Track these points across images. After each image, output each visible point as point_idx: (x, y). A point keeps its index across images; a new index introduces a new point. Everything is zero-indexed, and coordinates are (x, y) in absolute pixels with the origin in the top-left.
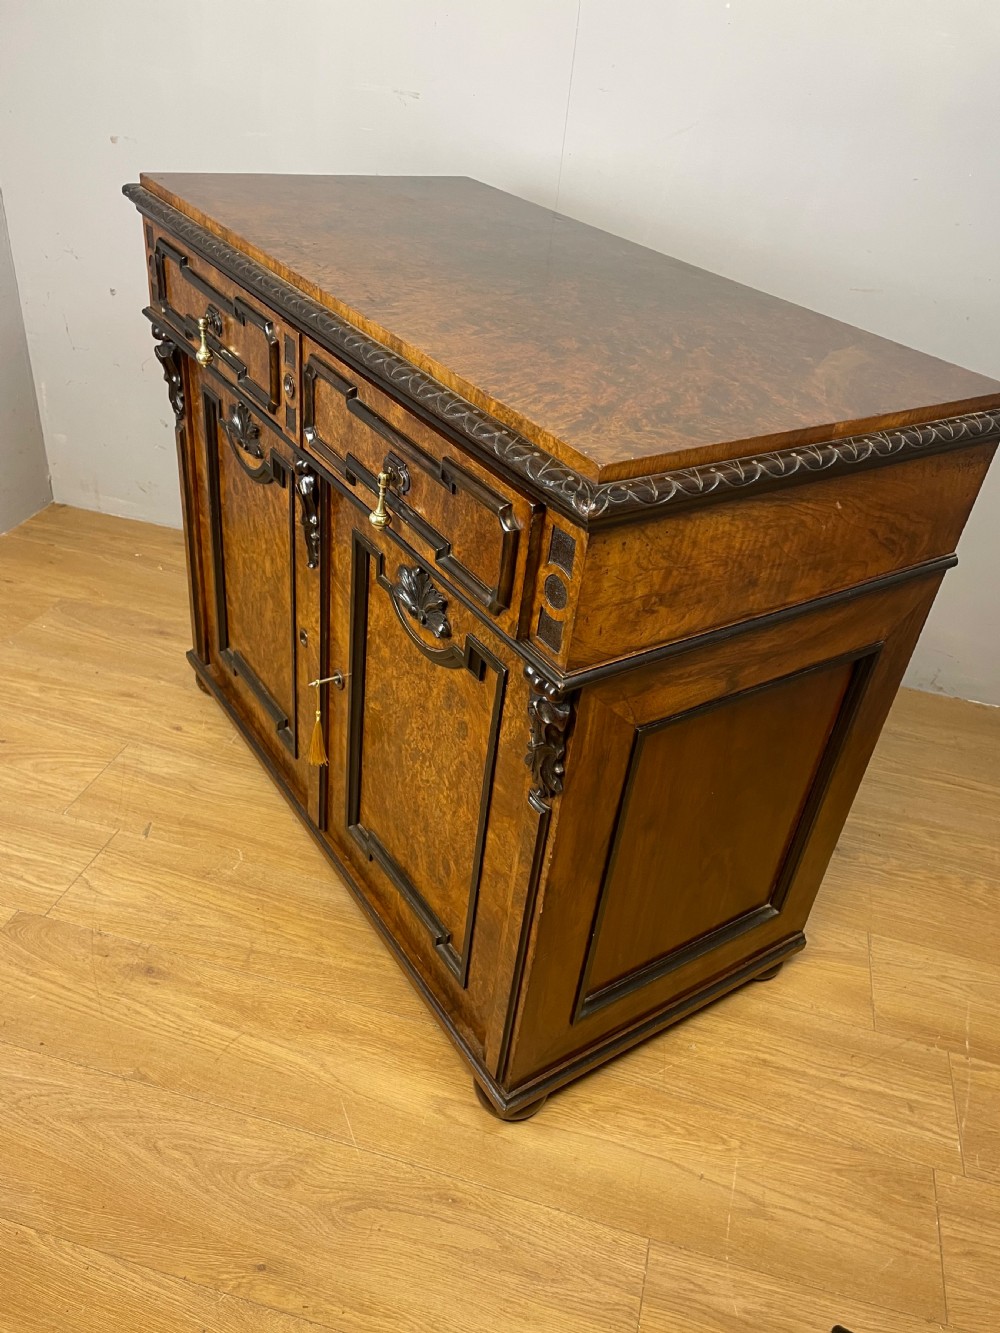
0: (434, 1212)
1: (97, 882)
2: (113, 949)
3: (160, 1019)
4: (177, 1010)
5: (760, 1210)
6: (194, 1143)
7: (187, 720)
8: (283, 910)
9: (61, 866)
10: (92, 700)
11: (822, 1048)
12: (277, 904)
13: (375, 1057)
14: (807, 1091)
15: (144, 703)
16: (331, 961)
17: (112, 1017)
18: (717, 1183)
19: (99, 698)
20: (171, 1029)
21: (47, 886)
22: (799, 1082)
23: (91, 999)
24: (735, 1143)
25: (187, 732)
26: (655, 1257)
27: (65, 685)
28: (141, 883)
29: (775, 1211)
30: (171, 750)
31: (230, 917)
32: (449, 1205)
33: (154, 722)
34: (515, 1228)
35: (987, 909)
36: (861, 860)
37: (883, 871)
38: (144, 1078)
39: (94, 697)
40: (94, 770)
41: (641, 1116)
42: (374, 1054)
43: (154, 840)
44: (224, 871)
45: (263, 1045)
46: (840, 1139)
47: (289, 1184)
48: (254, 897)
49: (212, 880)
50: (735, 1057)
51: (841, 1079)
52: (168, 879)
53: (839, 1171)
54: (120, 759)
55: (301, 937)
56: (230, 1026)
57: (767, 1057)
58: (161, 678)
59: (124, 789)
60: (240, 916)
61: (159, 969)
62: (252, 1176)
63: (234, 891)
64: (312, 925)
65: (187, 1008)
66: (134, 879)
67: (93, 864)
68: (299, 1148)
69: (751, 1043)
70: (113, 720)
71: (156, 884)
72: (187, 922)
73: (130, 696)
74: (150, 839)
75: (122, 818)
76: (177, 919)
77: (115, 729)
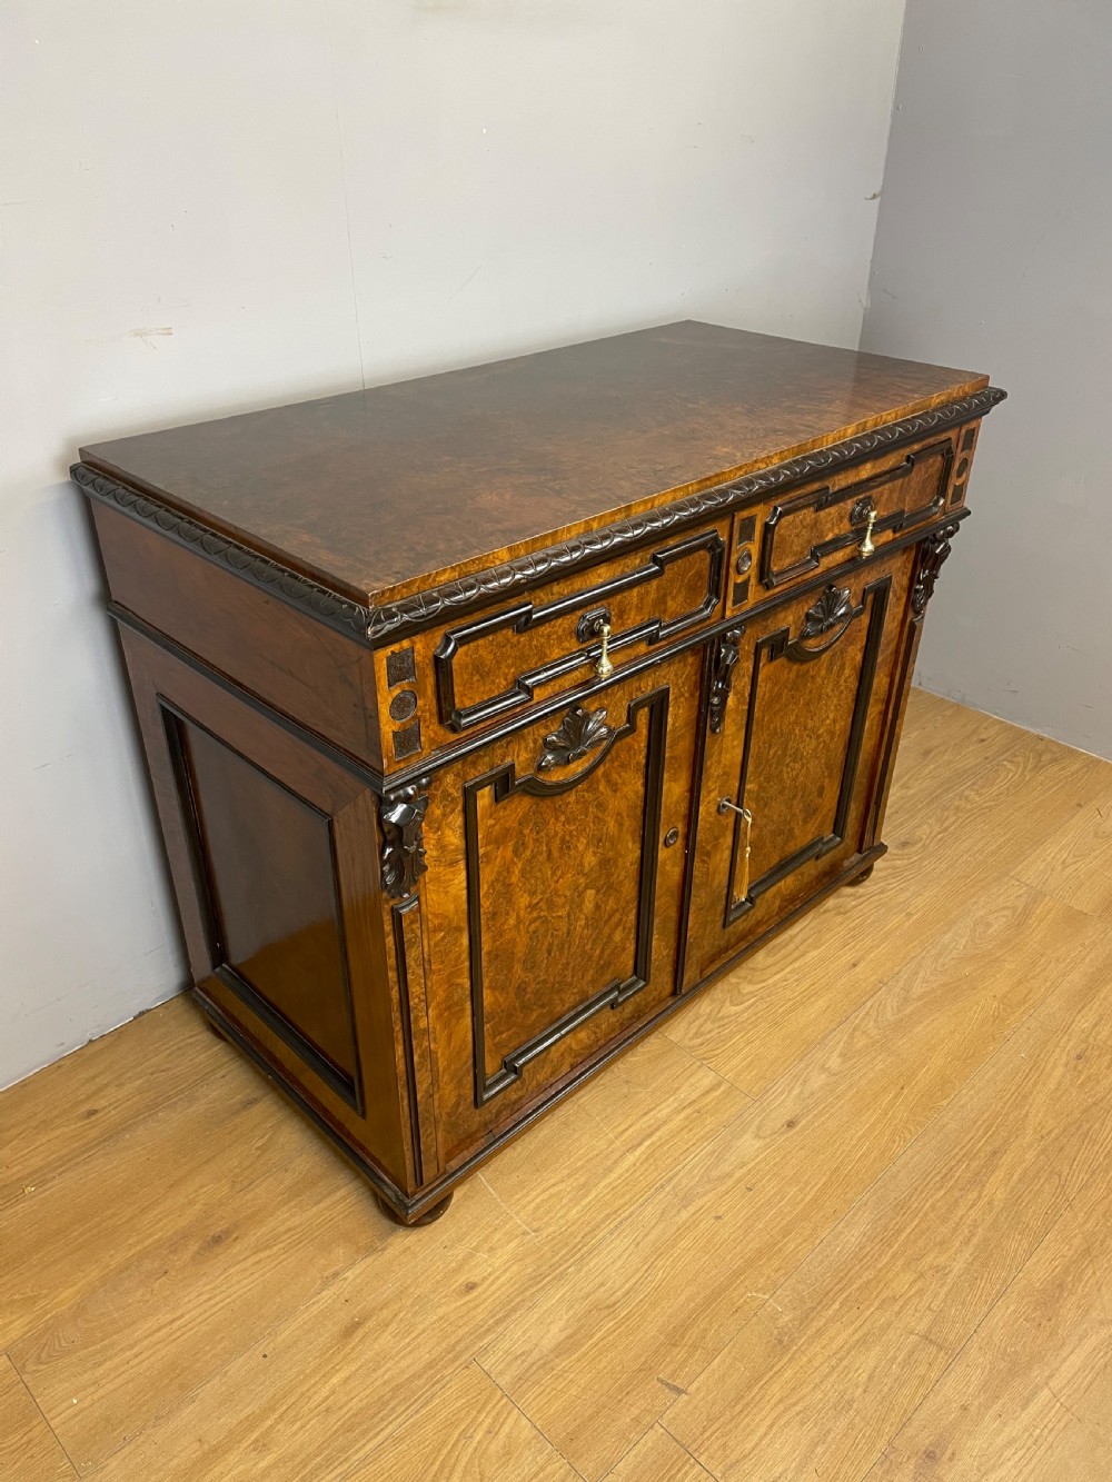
3: (1011, 1463)
4: (1000, 1441)
7: (456, 1271)
8: (869, 1282)
10: (335, 1380)
12: (854, 1286)
13: (1097, 1274)
15: (385, 1314)
16: (958, 1266)
19: (334, 1371)
20: (1028, 1455)
25: (485, 1278)
27: (270, 1408)
28: (771, 1426)
30: (514, 1310)
31: (864, 1342)
33: (441, 1311)
37: (940, 832)
39: (325, 1377)
40: (510, 1421)
42: (1094, 1273)
43: (695, 1385)
44: (781, 1323)
45: (1067, 1369)
48: (836, 1306)
49: (792, 1341)
52: (775, 1391)
54: (503, 1381)
55: (915, 1281)
56: (1034, 1393)
58: (336, 1275)
59: (573, 1391)
60: (865, 1329)
61: (930, 1444)
63: (821, 1323)
64: (900, 1263)
65: (998, 1431)
66: (762, 1430)
70: (404, 1364)
71: (781, 1407)
72: (860, 1390)
73: (356, 1326)
74: (692, 1389)
75: (635, 1411)
76: (850, 1402)
77: (430, 1365)
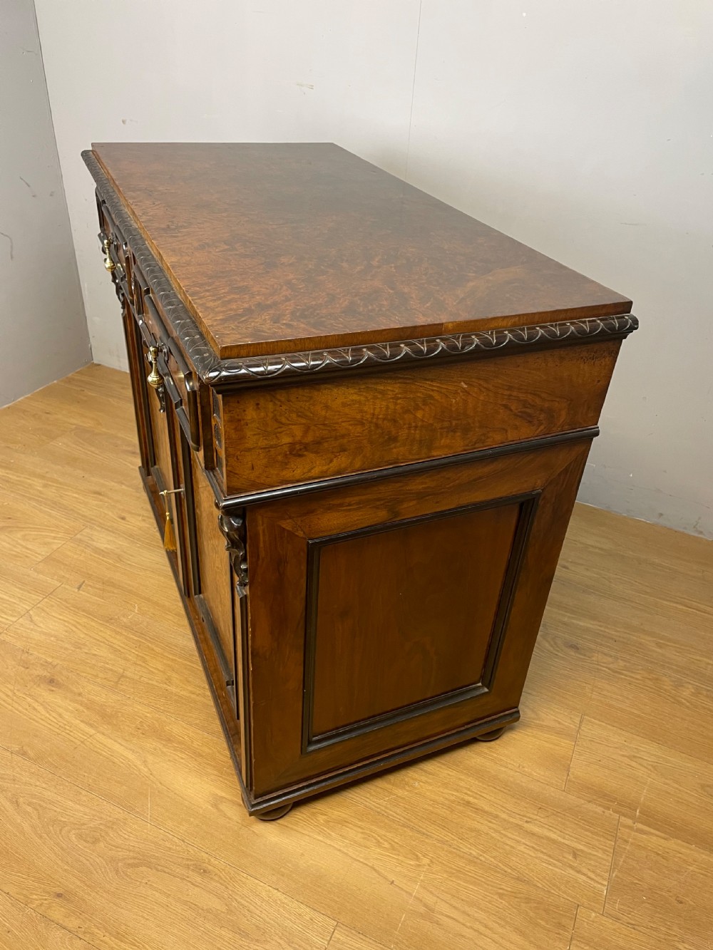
0: (188, 877)
1: (37, 618)
2: (33, 664)
3: (47, 715)
4: (61, 710)
5: (429, 914)
6: (42, 803)
7: (131, 513)
8: (153, 650)
9: (18, 605)
10: (74, 495)
11: (518, 799)
12: (150, 645)
13: (182, 761)
14: (494, 829)
15: (106, 499)
16: (173, 689)
17: (17, 710)
18: (402, 889)
19: (79, 494)
20: (52, 723)
21: (5, 616)
22: (490, 822)
23: (8, 696)
24: (426, 861)
25: (128, 521)
26: (338, 936)
27: (60, 483)
28: (65, 621)
29: (440, 917)
30: (114, 533)
31: (116, 651)
32: (200, 874)
33: (109, 513)
34: (242, 898)
35: (688, 707)
36: (594, 659)
37: (609, 669)
38: (24, 754)
39: (76, 493)
40: (60, 542)
41: (360, 830)
42: (182, 758)
43: (83, 593)
44: (122, 618)
45: (109, 742)
46: (509, 871)
47: (96, 841)
48: (136, 638)
49: (112, 623)
50: (447, 796)
51: (526, 825)
52: (84, 620)
53: (501, 895)
54: (78, 536)
55: (159, 670)
56: (91, 726)
57: (471, 799)
58: (123, 483)
59: (75, 556)
60: (122, 650)
61: (58, 681)
62: (73, 831)
63: (124, 634)
64: (169, 662)
65: (67, 710)
66: (61, 617)
67: (38, 605)
68: (110, 817)
69: (461, 787)
70: (83, 509)
71: (75, 623)
72: (86, 651)
73: (99, 494)
74: (81, 592)
75: (67, 576)
76: (80, 648)
77: (83, 516)
